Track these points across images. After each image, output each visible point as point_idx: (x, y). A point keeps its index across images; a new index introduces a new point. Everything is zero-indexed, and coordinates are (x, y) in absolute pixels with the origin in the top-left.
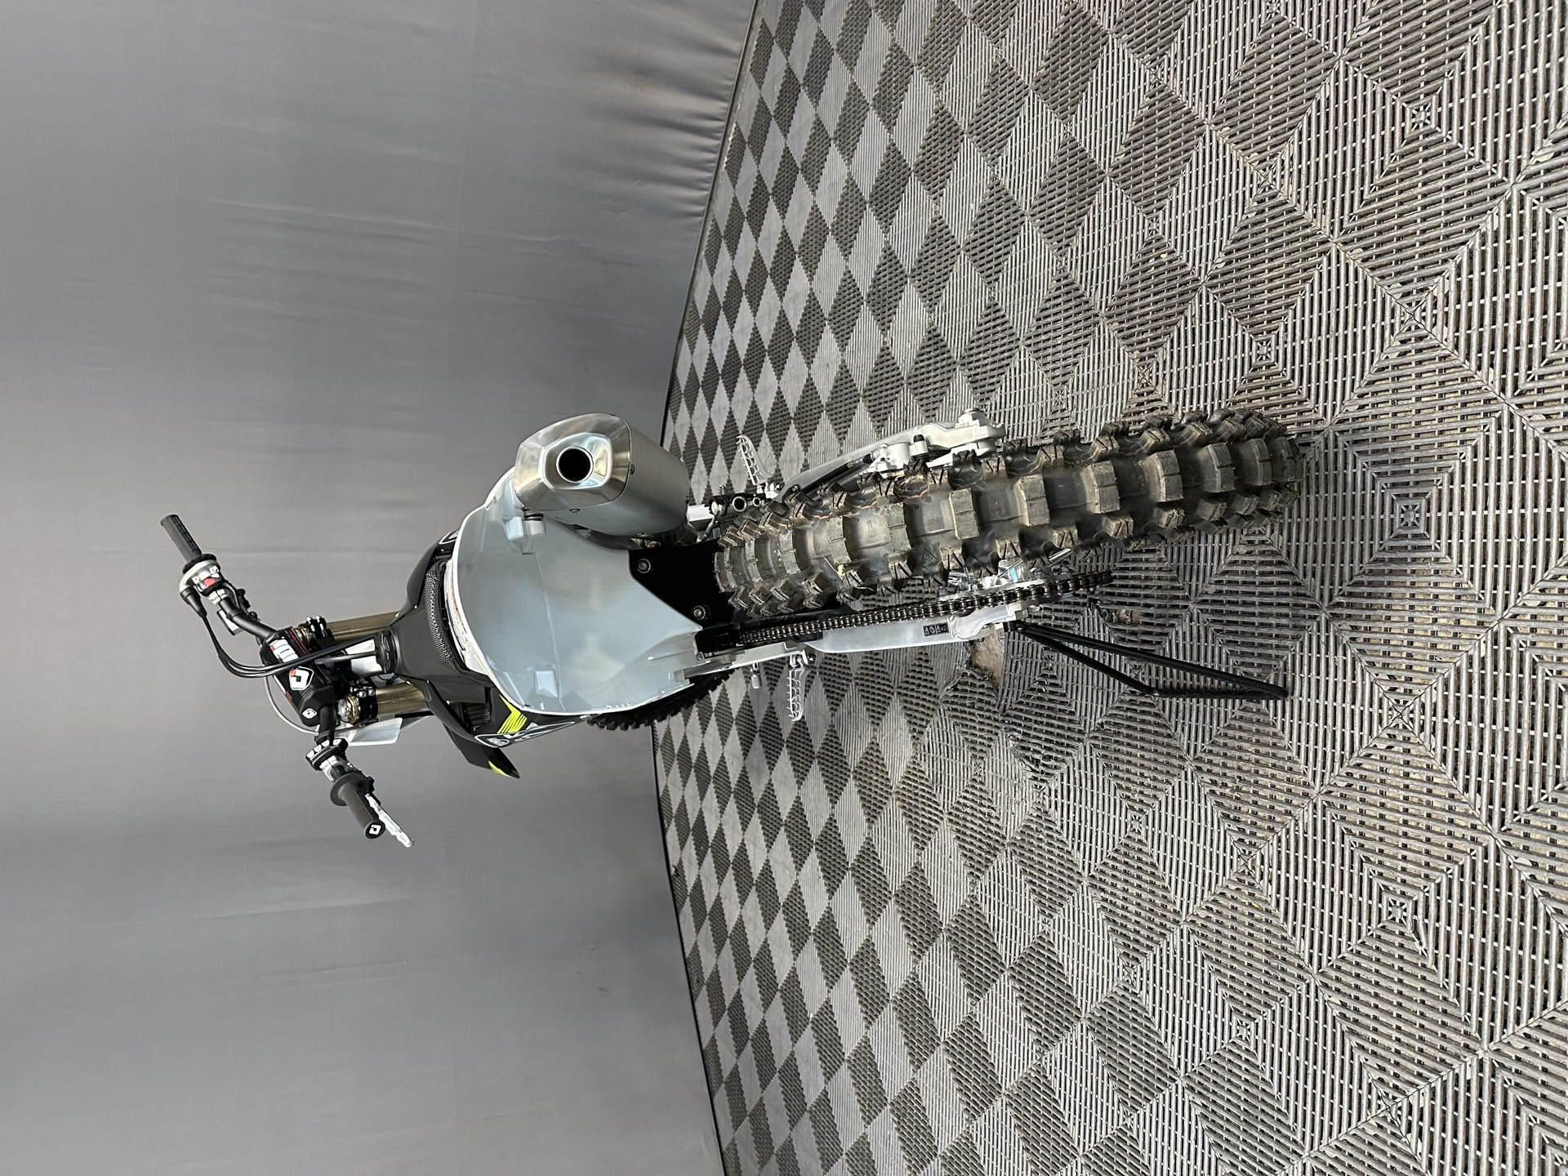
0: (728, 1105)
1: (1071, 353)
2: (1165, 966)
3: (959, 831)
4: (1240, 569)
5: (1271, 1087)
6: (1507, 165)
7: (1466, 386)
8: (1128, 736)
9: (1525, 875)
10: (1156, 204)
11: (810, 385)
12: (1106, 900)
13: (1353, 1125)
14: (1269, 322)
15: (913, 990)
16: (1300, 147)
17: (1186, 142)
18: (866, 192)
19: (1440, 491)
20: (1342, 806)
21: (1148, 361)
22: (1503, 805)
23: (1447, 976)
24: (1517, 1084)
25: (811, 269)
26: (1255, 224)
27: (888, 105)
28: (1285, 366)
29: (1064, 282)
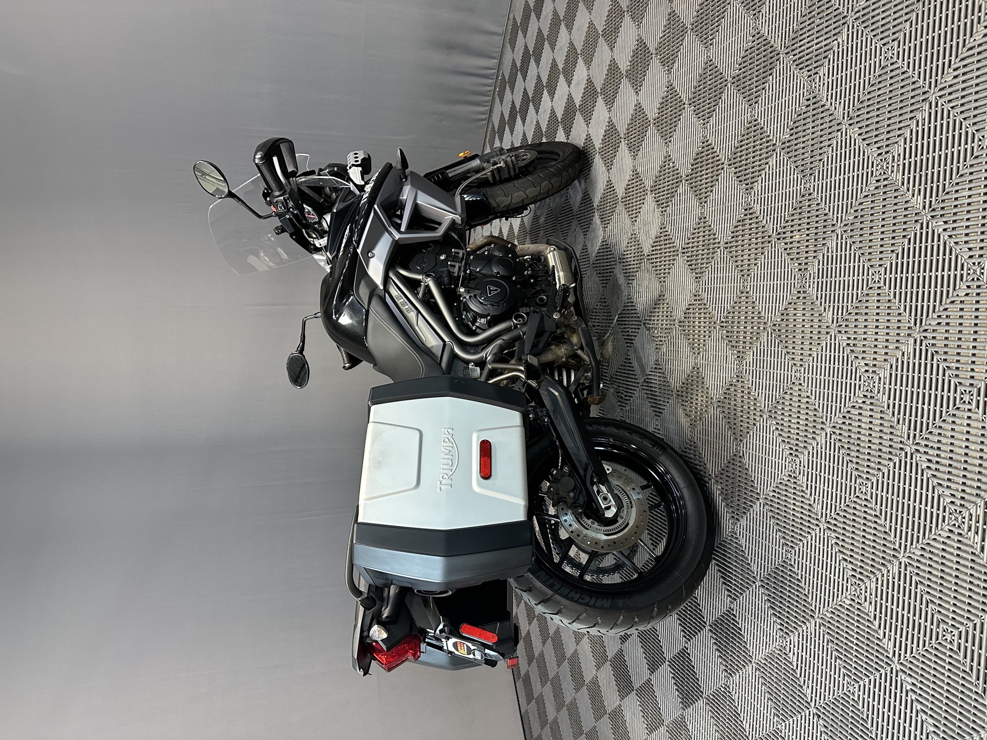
1: (638, 206)
4: (692, 307)
9: (774, 428)
10: (669, 139)
17: (679, 111)
20: (723, 407)
22: (769, 401)
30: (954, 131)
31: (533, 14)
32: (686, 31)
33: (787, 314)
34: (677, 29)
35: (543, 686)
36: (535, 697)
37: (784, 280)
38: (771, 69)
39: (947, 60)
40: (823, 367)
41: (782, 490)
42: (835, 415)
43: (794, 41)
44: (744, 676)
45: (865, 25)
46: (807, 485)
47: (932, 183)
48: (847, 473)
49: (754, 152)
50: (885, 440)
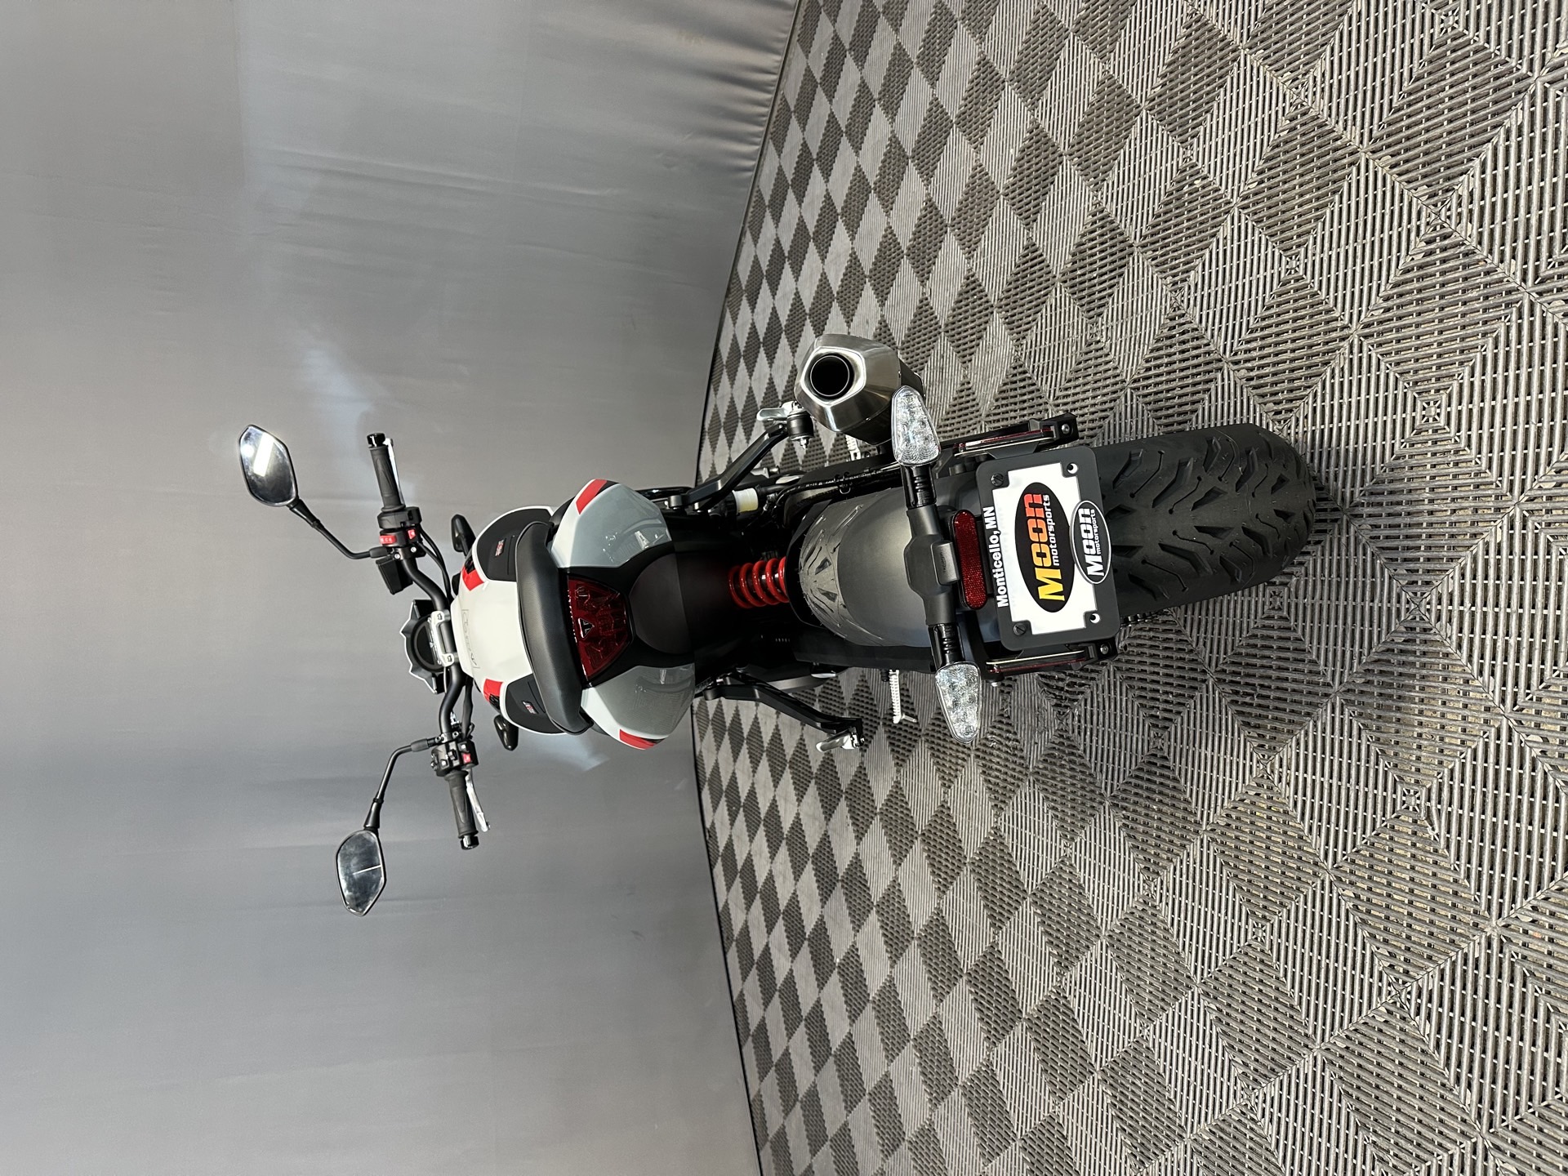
0: (754, 1058)
2: (1184, 876)
3: (984, 766)
5: (1285, 985)
6: (1532, 60)
7: (1488, 278)
8: (1151, 656)
12: (1127, 818)
13: (1364, 1014)
14: (1299, 236)
15: (938, 925)
16: (1332, 62)
18: (909, 146)
19: (1461, 385)
21: (1180, 285)
23: (1458, 859)
24: (1525, 958)
25: (852, 228)
26: (1286, 142)
27: (932, 62)
28: (1313, 278)
29: (1099, 216)
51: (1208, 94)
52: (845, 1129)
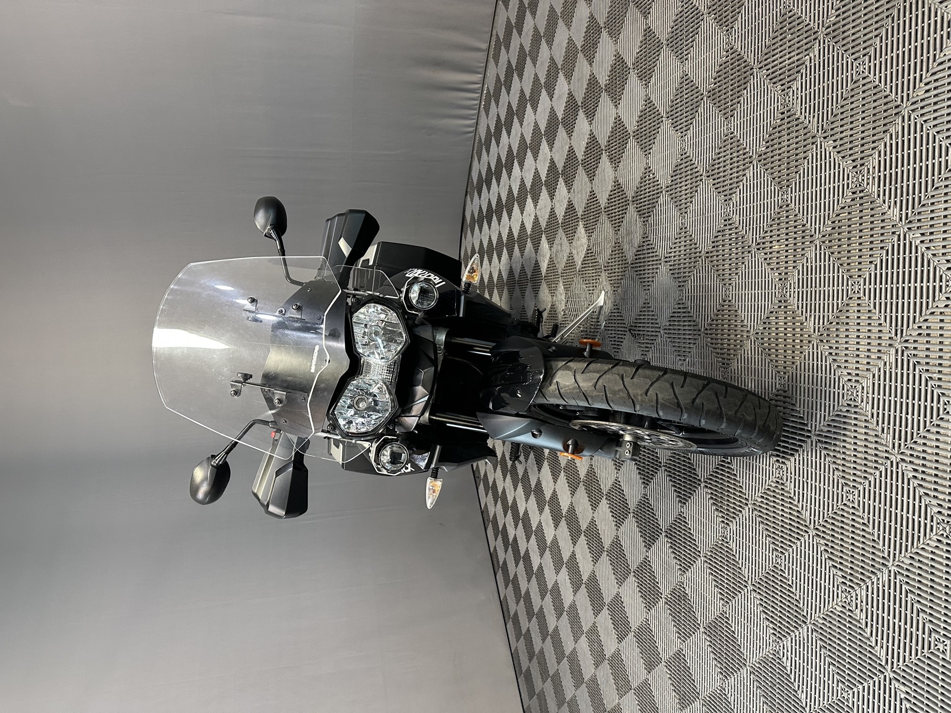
1: (620, 216)
4: (676, 314)
10: (648, 151)
11: (523, 224)
14: (686, 208)
15: (572, 510)
17: (658, 124)
26: (680, 165)
30: (928, 144)
31: (514, 31)
32: (661, 46)
33: (769, 323)
34: (653, 44)
35: (544, 682)
36: (537, 693)
37: (765, 289)
38: (745, 83)
39: (918, 75)
40: (807, 375)
41: (770, 496)
42: (820, 423)
43: (767, 56)
44: (739, 678)
45: (836, 40)
46: (795, 491)
47: (908, 195)
48: (833, 481)
49: (731, 164)
50: (871, 448)
51: (654, 134)
52: (541, 608)
